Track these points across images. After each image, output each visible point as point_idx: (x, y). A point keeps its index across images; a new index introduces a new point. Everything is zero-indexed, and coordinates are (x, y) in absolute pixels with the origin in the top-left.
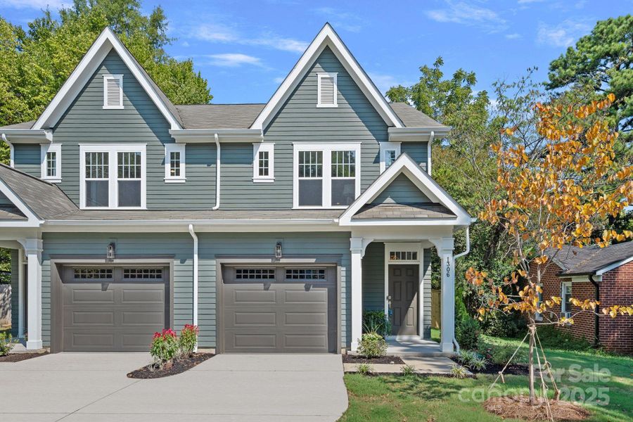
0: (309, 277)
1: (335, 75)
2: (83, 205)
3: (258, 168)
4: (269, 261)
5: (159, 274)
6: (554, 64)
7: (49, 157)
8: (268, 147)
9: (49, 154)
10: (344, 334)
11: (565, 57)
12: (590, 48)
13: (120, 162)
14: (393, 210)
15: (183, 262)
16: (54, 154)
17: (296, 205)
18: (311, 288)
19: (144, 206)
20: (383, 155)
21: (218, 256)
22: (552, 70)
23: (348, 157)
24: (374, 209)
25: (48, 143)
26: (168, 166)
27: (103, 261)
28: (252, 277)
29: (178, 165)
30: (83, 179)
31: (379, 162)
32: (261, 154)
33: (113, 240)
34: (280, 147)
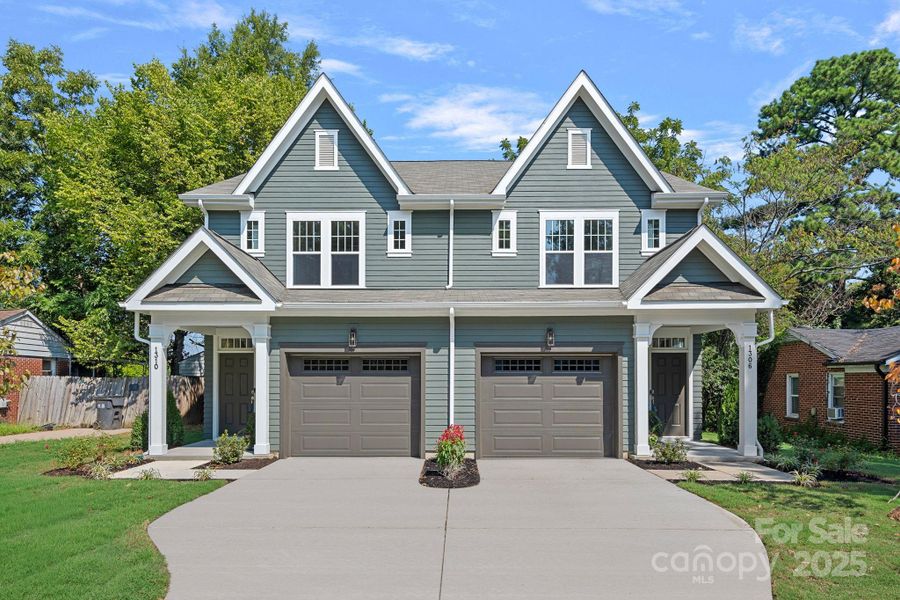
0: (581, 368)
1: (588, 131)
2: (290, 284)
3: (498, 239)
4: (539, 350)
5: (407, 365)
6: (766, 110)
7: (249, 227)
8: (509, 215)
9: (249, 223)
10: (626, 435)
11: (779, 102)
12: (811, 92)
13: (334, 232)
14: (688, 291)
15: (436, 351)
16: (256, 223)
17: (543, 284)
18: (584, 381)
19: (362, 284)
20: (645, 225)
21: (477, 345)
22: (763, 118)
23: (604, 227)
24: (665, 290)
25: (249, 210)
26: (391, 238)
27: (343, 350)
28: (514, 368)
29: (403, 237)
30: (290, 253)
31: (640, 233)
32: (501, 223)
33: (354, 325)
34: (524, 215)
